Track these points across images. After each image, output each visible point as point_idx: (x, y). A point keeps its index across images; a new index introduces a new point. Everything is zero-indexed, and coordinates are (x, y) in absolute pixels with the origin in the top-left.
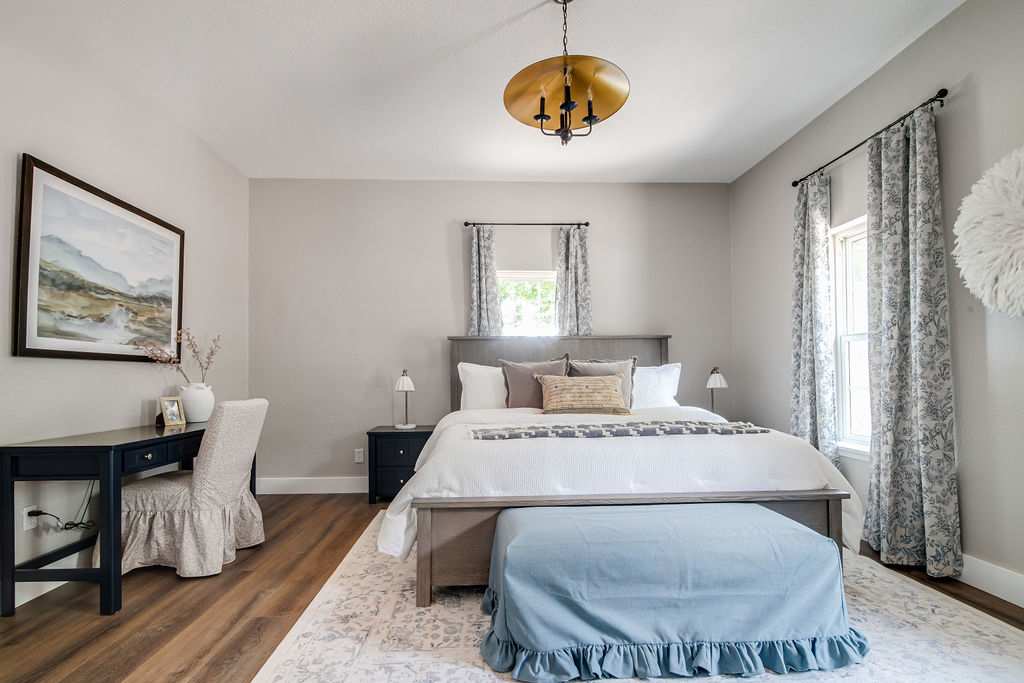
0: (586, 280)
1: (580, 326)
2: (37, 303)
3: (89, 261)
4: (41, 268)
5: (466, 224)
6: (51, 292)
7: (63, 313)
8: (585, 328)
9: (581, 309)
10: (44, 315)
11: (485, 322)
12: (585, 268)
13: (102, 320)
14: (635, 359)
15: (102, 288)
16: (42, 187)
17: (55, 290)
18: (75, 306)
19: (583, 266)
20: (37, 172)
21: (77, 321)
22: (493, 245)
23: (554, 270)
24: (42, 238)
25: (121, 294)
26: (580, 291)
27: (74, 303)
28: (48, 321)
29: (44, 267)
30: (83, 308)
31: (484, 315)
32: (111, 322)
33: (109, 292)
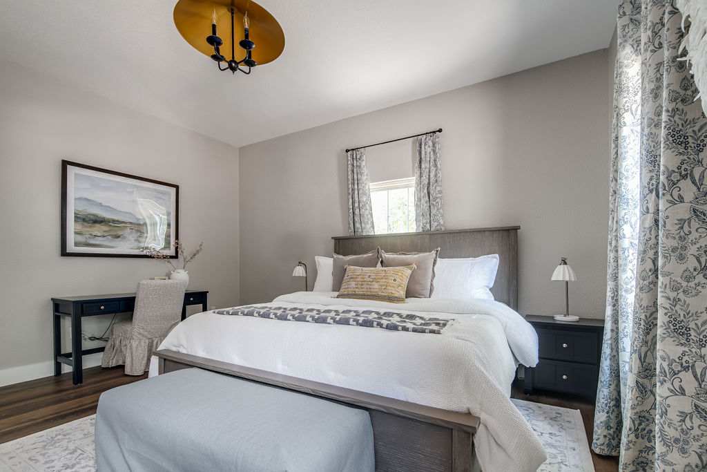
0: (436, 181)
1: (432, 223)
2: (73, 230)
3: (108, 208)
4: (75, 213)
5: (347, 151)
6: (83, 225)
7: (91, 235)
8: (436, 224)
9: (432, 207)
10: (77, 236)
11: (358, 225)
12: (436, 170)
13: (119, 237)
14: (437, 251)
15: (118, 221)
16: (73, 175)
17: (86, 224)
18: (99, 231)
19: (435, 169)
20: (69, 167)
21: (100, 239)
22: (364, 163)
23: (413, 176)
24: (76, 199)
25: (131, 223)
26: (432, 192)
27: (98, 230)
28: (80, 239)
29: (77, 212)
30: (105, 231)
31: (357, 219)
32: (125, 238)
33: (123, 222)
